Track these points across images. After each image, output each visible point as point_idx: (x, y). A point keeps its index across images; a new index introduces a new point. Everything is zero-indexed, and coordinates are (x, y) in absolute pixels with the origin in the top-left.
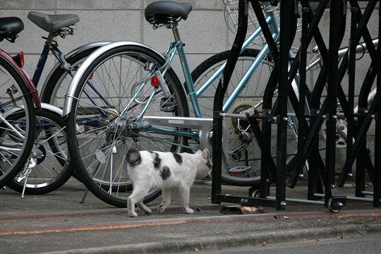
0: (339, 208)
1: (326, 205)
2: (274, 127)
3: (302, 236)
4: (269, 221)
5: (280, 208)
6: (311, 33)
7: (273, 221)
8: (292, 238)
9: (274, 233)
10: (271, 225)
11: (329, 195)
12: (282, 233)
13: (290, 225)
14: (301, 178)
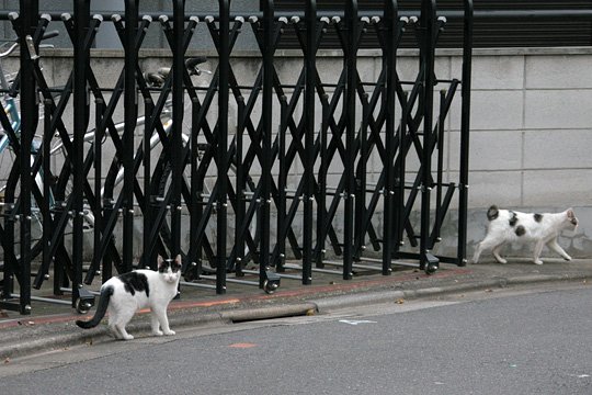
0: (88, 309)
1: (74, 305)
2: (17, 226)
3: (49, 346)
4: (12, 328)
5: (25, 312)
6: (54, 125)
7: (18, 329)
8: (39, 349)
9: (18, 346)
10: (15, 334)
11: (75, 295)
12: (27, 344)
13: (35, 332)
14: (47, 279)
